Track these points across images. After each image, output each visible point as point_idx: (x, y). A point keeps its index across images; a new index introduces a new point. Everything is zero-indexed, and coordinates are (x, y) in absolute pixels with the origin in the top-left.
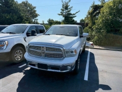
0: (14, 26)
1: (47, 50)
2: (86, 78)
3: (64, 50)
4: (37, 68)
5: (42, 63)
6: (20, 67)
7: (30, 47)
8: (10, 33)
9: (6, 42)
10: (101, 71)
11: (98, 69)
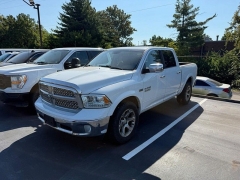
1: (54, 92)
2: (127, 157)
9: (23, 76)
10: (179, 149)
11: (178, 144)
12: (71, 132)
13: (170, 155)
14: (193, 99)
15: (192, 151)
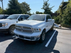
1: (23, 28)
5: (23, 35)
8: (10, 19)
9: (7, 23)
10: (58, 42)
11: (57, 41)
12: (30, 40)
13: (57, 44)
14: (54, 29)
15: (62, 43)
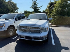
0: (7, 15)
1: (31, 28)
2: (53, 44)
3: (41, 28)
4: (25, 39)
6: (13, 39)
7: (20, 27)
8: (5, 19)
9: (4, 24)
10: (60, 39)
12: (39, 40)
15: (63, 39)
